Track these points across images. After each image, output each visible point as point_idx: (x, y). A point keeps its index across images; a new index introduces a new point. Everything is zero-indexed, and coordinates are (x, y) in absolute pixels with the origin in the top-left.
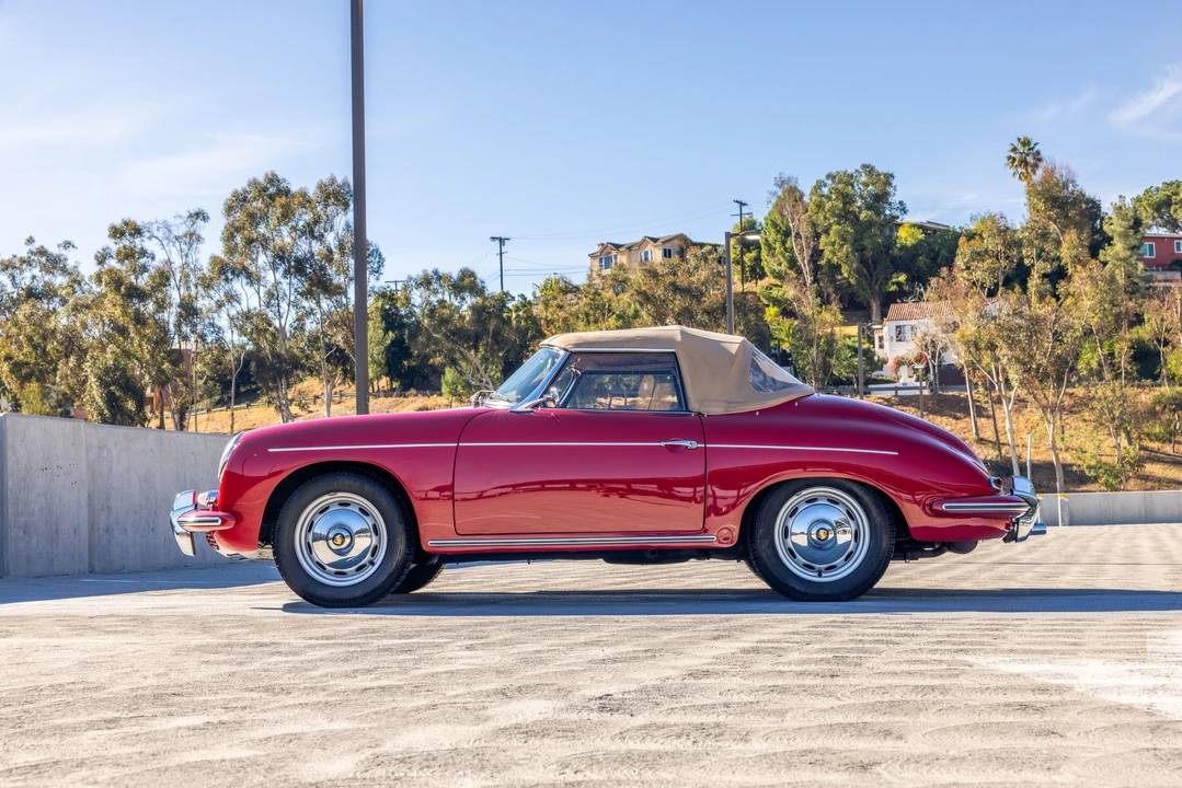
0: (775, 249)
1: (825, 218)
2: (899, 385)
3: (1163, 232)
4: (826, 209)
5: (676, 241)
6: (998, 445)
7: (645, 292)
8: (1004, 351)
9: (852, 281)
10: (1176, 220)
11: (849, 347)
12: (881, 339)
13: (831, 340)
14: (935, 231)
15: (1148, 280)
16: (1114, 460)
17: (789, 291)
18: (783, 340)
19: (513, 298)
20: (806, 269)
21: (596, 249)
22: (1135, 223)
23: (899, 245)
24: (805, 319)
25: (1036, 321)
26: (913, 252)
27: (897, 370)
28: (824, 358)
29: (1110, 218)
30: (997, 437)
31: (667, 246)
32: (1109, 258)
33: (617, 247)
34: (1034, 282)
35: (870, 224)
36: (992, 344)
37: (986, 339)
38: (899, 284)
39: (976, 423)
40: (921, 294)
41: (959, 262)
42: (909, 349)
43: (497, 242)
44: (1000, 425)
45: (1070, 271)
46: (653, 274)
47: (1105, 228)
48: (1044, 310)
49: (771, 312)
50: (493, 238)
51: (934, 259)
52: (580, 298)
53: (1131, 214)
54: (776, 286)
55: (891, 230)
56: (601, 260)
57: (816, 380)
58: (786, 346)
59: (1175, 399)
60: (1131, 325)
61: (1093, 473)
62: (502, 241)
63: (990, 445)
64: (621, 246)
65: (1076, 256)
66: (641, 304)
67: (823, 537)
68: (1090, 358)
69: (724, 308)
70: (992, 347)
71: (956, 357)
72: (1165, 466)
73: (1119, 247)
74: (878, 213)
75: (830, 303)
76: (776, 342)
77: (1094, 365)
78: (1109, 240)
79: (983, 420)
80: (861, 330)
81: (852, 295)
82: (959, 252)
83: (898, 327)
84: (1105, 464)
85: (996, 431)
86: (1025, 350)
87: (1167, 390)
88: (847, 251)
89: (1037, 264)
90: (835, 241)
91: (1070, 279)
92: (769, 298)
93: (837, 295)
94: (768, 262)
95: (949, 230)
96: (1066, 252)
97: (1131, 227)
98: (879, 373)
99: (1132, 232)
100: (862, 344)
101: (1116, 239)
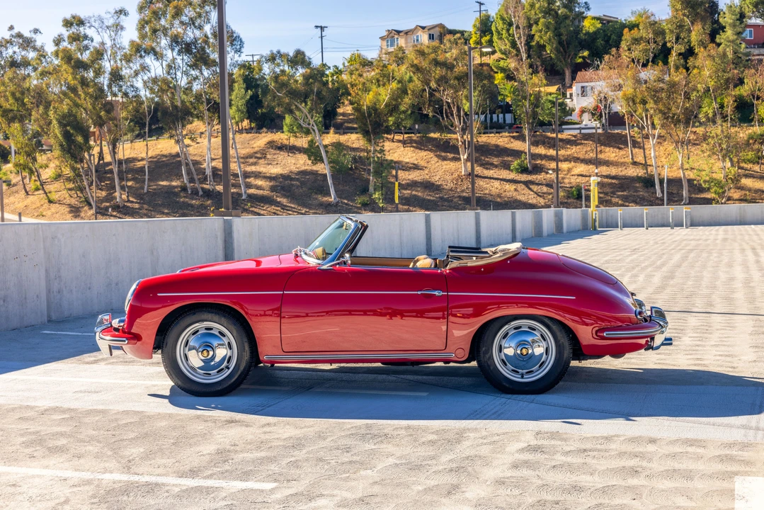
0: (502, 34)
1: (536, 14)
2: (582, 126)
3: (759, 21)
4: (536, 9)
5: (437, 29)
6: (645, 166)
7: (416, 65)
8: (652, 105)
9: (553, 56)
11: (550, 101)
12: (571, 95)
13: (538, 97)
14: (609, 22)
15: (748, 55)
16: (720, 176)
17: (512, 64)
18: (507, 96)
19: (329, 68)
20: (523, 49)
21: (385, 34)
22: (741, 16)
23: (584, 32)
24: (521, 82)
25: (673, 85)
26: (593, 36)
27: (581, 116)
28: (534, 109)
29: (724, 14)
30: (646, 161)
31: (432, 32)
32: (722, 41)
33: (398, 32)
34: (673, 58)
35: (566, 17)
37: (640, 96)
38: (584, 58)
39: (631, 151)
40: (598, 66)
41: (624, 45)
42: (589, 102)
43: (319, 29)
44: (647, 152)
45: (696, 51)
46: (421, 53)
47: (721, 20)
48: (678, 77)
49: (499, 77)
50: (317, 27)
51: (607, 42)
52: (373, 70)
53: (738, 10)
54: (503, 59)
55: (579, 21)
56: (387, 42)
57: (528, 123)
58: (508, 100)
59: (762, 135)
60: (735, 86)
61: (707, 185)
62: (322, 28)
63: (641, 166)
64: (401, 32)
65: (701, 41)
66: (414, 73)
67: (525, 353)
68: (708, 109)
69: (466, 76)
70: (644, 102)
71: (620, 108)
72: (754, 180)
73: (729, 33)
74: (571, 10)
75: (538, 72)
76: (502, 97)
77: (710, 115)
78: (723, 28)
79: (637, 149)
80: (559, 89)
81: (553, 65)
82: (623, 38)
83: (583, 87)
84: (715, 179)
85: (645, 157)
86: (665, 105)
87: (757, 129)
88: (550, 36)
89: (675, 46)
90: (542, 29)
91: (696, 57)
92: (498, 67)
93: (543, 66)
94: (497, 43)
95: (618, 22)
96: (694, 38)
97: (738, 19)
98: (570, 117)
99: (738, 22)
100: (559, 98)
101: (727, 28)
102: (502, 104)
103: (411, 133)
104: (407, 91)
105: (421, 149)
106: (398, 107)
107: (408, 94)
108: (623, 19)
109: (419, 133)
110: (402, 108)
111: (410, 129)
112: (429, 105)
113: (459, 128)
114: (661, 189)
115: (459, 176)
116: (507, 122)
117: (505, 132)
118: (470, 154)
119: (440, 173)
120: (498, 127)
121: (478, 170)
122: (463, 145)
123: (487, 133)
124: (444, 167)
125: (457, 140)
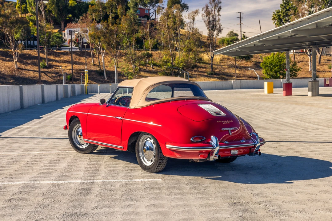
0: (32, 4)
2: (70, 48)
3: (142, 7)
6: (99, 66)
8: (103, 39)
9: (56, 16)
10: (145, 4)
11: (56, 36)
12: (64, 34)
13: (50, 34)
14: (80, 2)
15: (139, 20)
16: (132, 71)
18: (35, 33)
20: (43, 12)
23: (69, 6)
24: (43, 27)
25: (112, 31)
26: (74, 8)
27: (69, 43)
28: (48, 39)
29: (129, 2)
30: (99, 64)
32: (129, 14)
34: (110, 19)
36: (99, 37)
37: (97, 35)
38: (69, 17)
40: (77, 21)
41: (89, 12)
42: (73, 37)
44: (100, 60)
45: (120, 17)
47: (128, 5)
48: (113, 28)
49: (31, 23)
51: (80, 11)
53: (135, 1)
54: (32, 16)
57: (46, 46)
58: (35, 35)
59: (147, 54)
60: (135, 33)
61: (127, 75)
63: (97, 66)
65: (121, 13)
68: (125, 42)
69: (16, 22)
71: (87, 40)
73: (132, 10)
75: (50, 22)
76: (33, 33)
78: (129, 8)
79: (95, 59)
80: (59, 31)
81: (56, 20)
82: (89, 9)
83: (70, 31)
84: (130, 72)
85: (99, 62)
86: (108, 39)
87: (145, 52)
88: (54, 7)
89: (111, 14)
90: (50, 3)
91: (121, 20)
92: (30, 20)
93: (52, 20)
94: (29, 8)
95: (83, 2)
96: (119, 11)
97: (135, 5)
98: (64, 44)
99: (135, 7)
100: (59, 35)
101: (131, 8)
102: (32, 36)
108: (86, 2)
113: (13, 47)
114: (107, 76)
115: (13, 69)
116: (35, 45)
117: (35, 49)
118: (18, 59)
119: (4, 67)
120: (31, 47)
121: (23, 66)
122: (15, 55)
123: (26, 49)
124: (6, 65)
125: (12, 52)
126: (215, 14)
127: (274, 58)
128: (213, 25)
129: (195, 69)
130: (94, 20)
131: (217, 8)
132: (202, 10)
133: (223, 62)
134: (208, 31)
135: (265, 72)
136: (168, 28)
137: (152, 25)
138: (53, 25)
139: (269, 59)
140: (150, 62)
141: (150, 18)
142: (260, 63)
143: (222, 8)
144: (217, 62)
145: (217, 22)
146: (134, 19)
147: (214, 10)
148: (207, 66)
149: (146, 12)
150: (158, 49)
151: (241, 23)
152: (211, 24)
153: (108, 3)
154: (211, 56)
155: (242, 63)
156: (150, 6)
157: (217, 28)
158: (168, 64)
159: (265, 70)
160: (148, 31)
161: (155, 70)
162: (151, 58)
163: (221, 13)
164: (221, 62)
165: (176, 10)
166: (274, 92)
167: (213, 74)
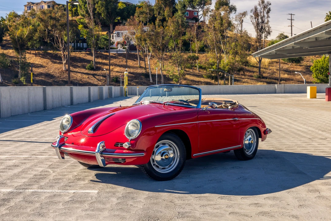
0: (82, 7)
2: (118, 50)
3: (191, 9)
5: (52, 3)
6: (145, 68)
7: (41, 18)
8: (149, 42)
9: (105, 18)
10: (194, 6)
11: (104, 38)
12: (113, 36)
13: (98, 36)
14: (129, 5)
15: (187, 22)
16: (177, 74)
17: (86, 20)
18: (84, 35)
20: (91, 14)
21: (27, 4)
22: (184, 6)
23: (118, 8)
24: (91, 29)
25: (158, 33)
26: (122, 11)
27: (117, 45)
28: (96, 41)
29: (177, 4)
30: (145, 66)
31: (49, 4)
32: (177, 16)
33: (33, 3)
34: (157, 22)
36: (145, 39)
37: (143, 38)
38: (118, 20)
39: (139, 62)
40: (125, 23)
41: (136, 15)
42: (121, 39)
44: (146, 63)
45: (167, 19)
46: (44, 13)
47: (176, 7)
48: (160, 30)
49: (80, 27)
51: (128, 13)
52: (20, 19)
53: (183, 3)
54: (82, 18)
55: (116, 4)
56: (28, 7)
57: (94, 48)
58: (85, 37)
59: (193, 57)
60: (183, 35)
61: (172, 78)
63: (143, 68)
65: (169, 15)
66: (40, 22)
68: (171, 45)
69: (66, 24)
70: (145, 40)
71: (134, 43)
72: (190, 76)
73: (180, 12)
75: (98, 25)
76: (82, 36)
77: (173, 47)
78: (177, 11)
79: (142, 61)
80: (107, 33)
81: (105, 23)
82: (136, 11)
83: (118, 33)
84: (175, 75)
85: (145, 65)
86: (154, 42)
87: (191, 54)
88: (103, 9)
89: (158, 16)
90: (100, 6)
91: (167, 22)
92: (80, 22)
93: (100, 22)
94: (80, 11)
95: (133, 5)
96: (166, 13)
97: (183, 7)
98: (112, 46)
99: (183, 8)
100: (107, 37)
101: (179, 10)
102: (82, 38)
103: (39, 50)
104: (37, 30)
105: (44, 58)
106: (33, 38)
107: (37, 32)
108: (135, 4)
109: (43, 50)
110: (35, 38)
111: (38, 48)
112: (48, 37)
113: (62, 49)
114: (152, 78)
115: (62, 70)
116: (84, 47)
117: (83, 51)
118: (67, 61)
119: (53, 69)
120: (80, 49)
121: (71, 68)
122: (64, 57)
123: (75, 51)
124: (55, 66)
125: (61, 54)
126: (264, 16)
127: (324, 61)
128: (261, 28)
129: (242, 73)
130: (141, 23)
131: (266, 10)
132: (251, 12)
133: (272, 65)
134: (256, 33)
135: (315, 76)
136: (215, 30)
137: (199, 27)
138: (101, 27)
139: (319, 62)
140: (196, 65)
141: (199, 20)
142: (310, 66)
143: (271, 9)
144: (266, 65)
145: (266, 24)
146: (182, 21)
147: (263, 12)
148: (255, 69)
149: (195, 14)
150: (205, 52)
151: (292, 25)
152: (259, 26)
153: (156, 6)
154: (259, 59)
155: (292, 66)
156: (199, 8)
157: (266, 30)
158: (213, 67)
159: (315, 74)
160: (195, 34)
161: (201, 73)
162: (197, 61)
163: (270, 14)
164: (269, 66)
165: (224, 12)
166: (317, 97)
167: (261, 78)
